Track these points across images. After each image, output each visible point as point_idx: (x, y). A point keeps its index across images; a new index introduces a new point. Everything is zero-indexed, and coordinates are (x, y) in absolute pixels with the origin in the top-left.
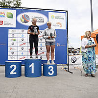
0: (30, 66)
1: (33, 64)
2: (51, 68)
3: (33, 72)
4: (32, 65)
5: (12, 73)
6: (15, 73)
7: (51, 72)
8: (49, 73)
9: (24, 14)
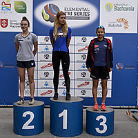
0: (60, 115)
1: (65, 111)
2: (101, 120)
3: (65, 127)
4: (64, 114)
5: (26, 127)
6: (32, 127)
7: (101, 128)
8: (97, 129)
9: (48, 3)
